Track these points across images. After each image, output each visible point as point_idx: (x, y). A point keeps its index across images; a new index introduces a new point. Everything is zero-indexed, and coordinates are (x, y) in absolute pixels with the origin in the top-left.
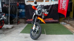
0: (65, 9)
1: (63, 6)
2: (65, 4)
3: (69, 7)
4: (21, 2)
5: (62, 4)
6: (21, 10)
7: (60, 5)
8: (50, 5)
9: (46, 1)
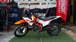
0: (64, 12)
1: (61, 9)
2: (65, 8)
3: (69, 10)
4: (13, 5)
5: (61, 7)
6: (14, 14)
7: (59, 8)
8: (48, 9)
9: (42, 4)
